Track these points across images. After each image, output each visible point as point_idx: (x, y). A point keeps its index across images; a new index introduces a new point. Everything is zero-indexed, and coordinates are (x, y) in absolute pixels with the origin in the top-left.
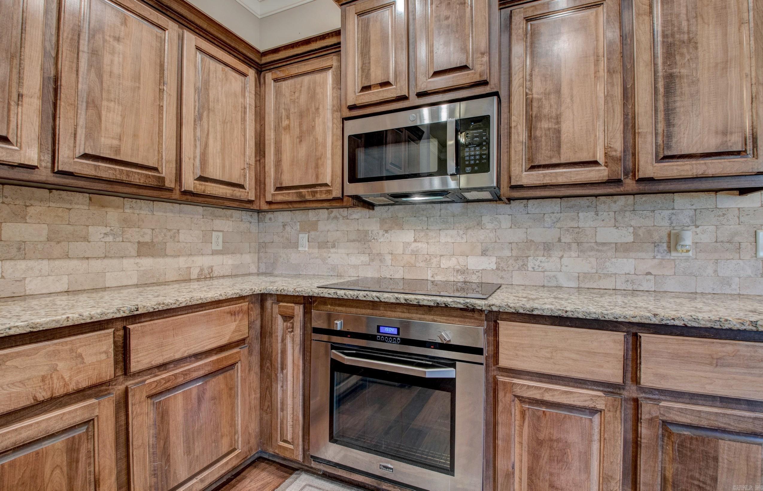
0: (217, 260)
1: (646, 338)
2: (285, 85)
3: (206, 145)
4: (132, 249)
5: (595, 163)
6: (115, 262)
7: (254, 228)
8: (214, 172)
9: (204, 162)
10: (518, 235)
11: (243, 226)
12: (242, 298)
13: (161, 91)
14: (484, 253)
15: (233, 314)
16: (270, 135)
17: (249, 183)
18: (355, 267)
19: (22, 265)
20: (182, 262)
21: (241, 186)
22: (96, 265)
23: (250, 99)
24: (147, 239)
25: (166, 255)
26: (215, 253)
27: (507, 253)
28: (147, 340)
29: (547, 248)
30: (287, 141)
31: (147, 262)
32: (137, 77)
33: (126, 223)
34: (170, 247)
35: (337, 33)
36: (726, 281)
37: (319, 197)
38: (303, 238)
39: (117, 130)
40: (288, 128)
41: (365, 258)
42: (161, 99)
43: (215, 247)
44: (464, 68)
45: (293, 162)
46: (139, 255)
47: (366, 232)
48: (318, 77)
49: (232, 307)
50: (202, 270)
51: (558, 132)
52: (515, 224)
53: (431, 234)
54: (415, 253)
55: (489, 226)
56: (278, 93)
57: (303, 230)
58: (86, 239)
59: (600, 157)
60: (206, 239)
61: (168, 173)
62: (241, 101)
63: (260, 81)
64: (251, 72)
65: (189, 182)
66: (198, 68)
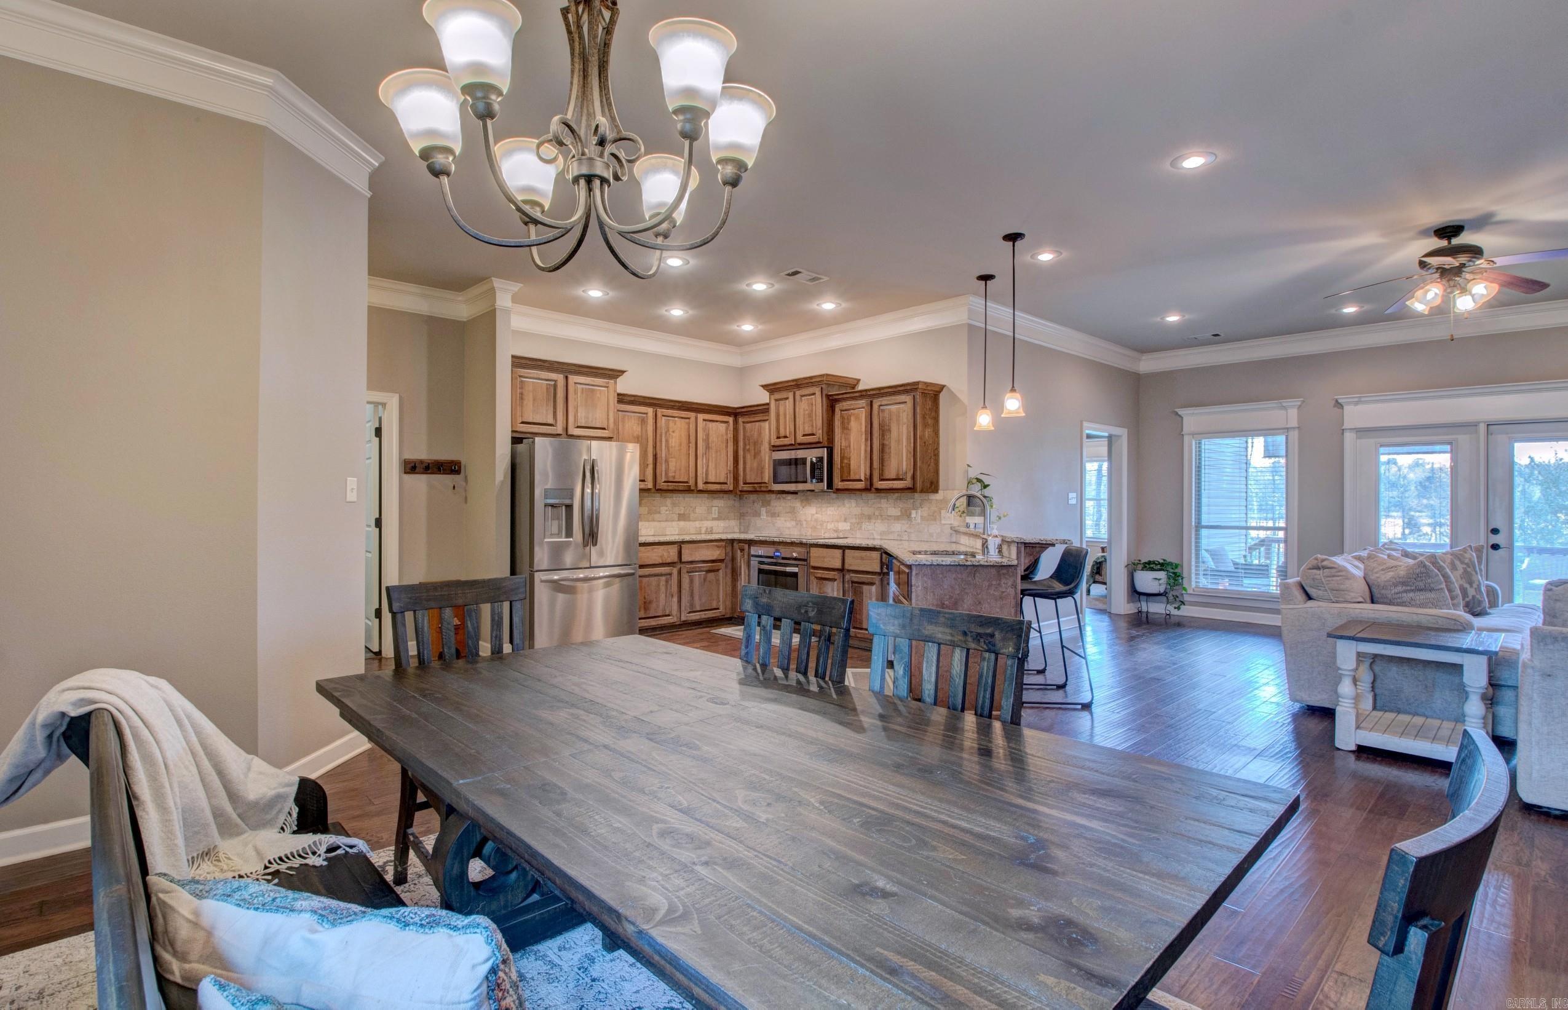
0: (715, 523)
1: (847, 551)
2: (748, 426)
3: (709, 465)
4: (676, 517)
5: (861, 480)
6: (670, 523)
7: (737, 504)
8: (712, 479)
9: (707, 474)
10: (857, 511)
11: (730, 503)
13: (689, 447)
14: (845, 520)
15: (718, 547)
16: (741, 453)
17: (730, 481)
18: (789, 528)
20: (697, 524)
21: (726, 483)
22: (663, 524)
23: (730, 435)
24: (682, 512)
25: (689, 521)
26: (714, 519)
27: (854, 521)
29: (869, 518)
30: (748, 456)
31: (682, 523)
32: (680, 445)
33: (674, 505)
34: (692, 515)
35: (768, 404)
36: (931, 535)
37: (763, 489)
38: (763, 510)
39: (674, 469)
40: (749, 450)
41: (793, 523)
42: (689, 450)
43: (714, 517)
44: (813, 434)
45: (751, 470)
46: (679, 520)
47: (794, 508)
48: (762, 424)
49: (719, 544)
50: (707, 529)
51: (850, 465)
52: (857, 505)
53: (824, 509)
54: (816, 520)
55: (847, 505)
56: (744, 428)
57: (763, 506)
59: (863, 478)
60: (709, 512)
61: (692, 483)
62: (725, 437)
63: (736, 422)
64: (731, 420)
65: (701, 486)
66: (704, 430)
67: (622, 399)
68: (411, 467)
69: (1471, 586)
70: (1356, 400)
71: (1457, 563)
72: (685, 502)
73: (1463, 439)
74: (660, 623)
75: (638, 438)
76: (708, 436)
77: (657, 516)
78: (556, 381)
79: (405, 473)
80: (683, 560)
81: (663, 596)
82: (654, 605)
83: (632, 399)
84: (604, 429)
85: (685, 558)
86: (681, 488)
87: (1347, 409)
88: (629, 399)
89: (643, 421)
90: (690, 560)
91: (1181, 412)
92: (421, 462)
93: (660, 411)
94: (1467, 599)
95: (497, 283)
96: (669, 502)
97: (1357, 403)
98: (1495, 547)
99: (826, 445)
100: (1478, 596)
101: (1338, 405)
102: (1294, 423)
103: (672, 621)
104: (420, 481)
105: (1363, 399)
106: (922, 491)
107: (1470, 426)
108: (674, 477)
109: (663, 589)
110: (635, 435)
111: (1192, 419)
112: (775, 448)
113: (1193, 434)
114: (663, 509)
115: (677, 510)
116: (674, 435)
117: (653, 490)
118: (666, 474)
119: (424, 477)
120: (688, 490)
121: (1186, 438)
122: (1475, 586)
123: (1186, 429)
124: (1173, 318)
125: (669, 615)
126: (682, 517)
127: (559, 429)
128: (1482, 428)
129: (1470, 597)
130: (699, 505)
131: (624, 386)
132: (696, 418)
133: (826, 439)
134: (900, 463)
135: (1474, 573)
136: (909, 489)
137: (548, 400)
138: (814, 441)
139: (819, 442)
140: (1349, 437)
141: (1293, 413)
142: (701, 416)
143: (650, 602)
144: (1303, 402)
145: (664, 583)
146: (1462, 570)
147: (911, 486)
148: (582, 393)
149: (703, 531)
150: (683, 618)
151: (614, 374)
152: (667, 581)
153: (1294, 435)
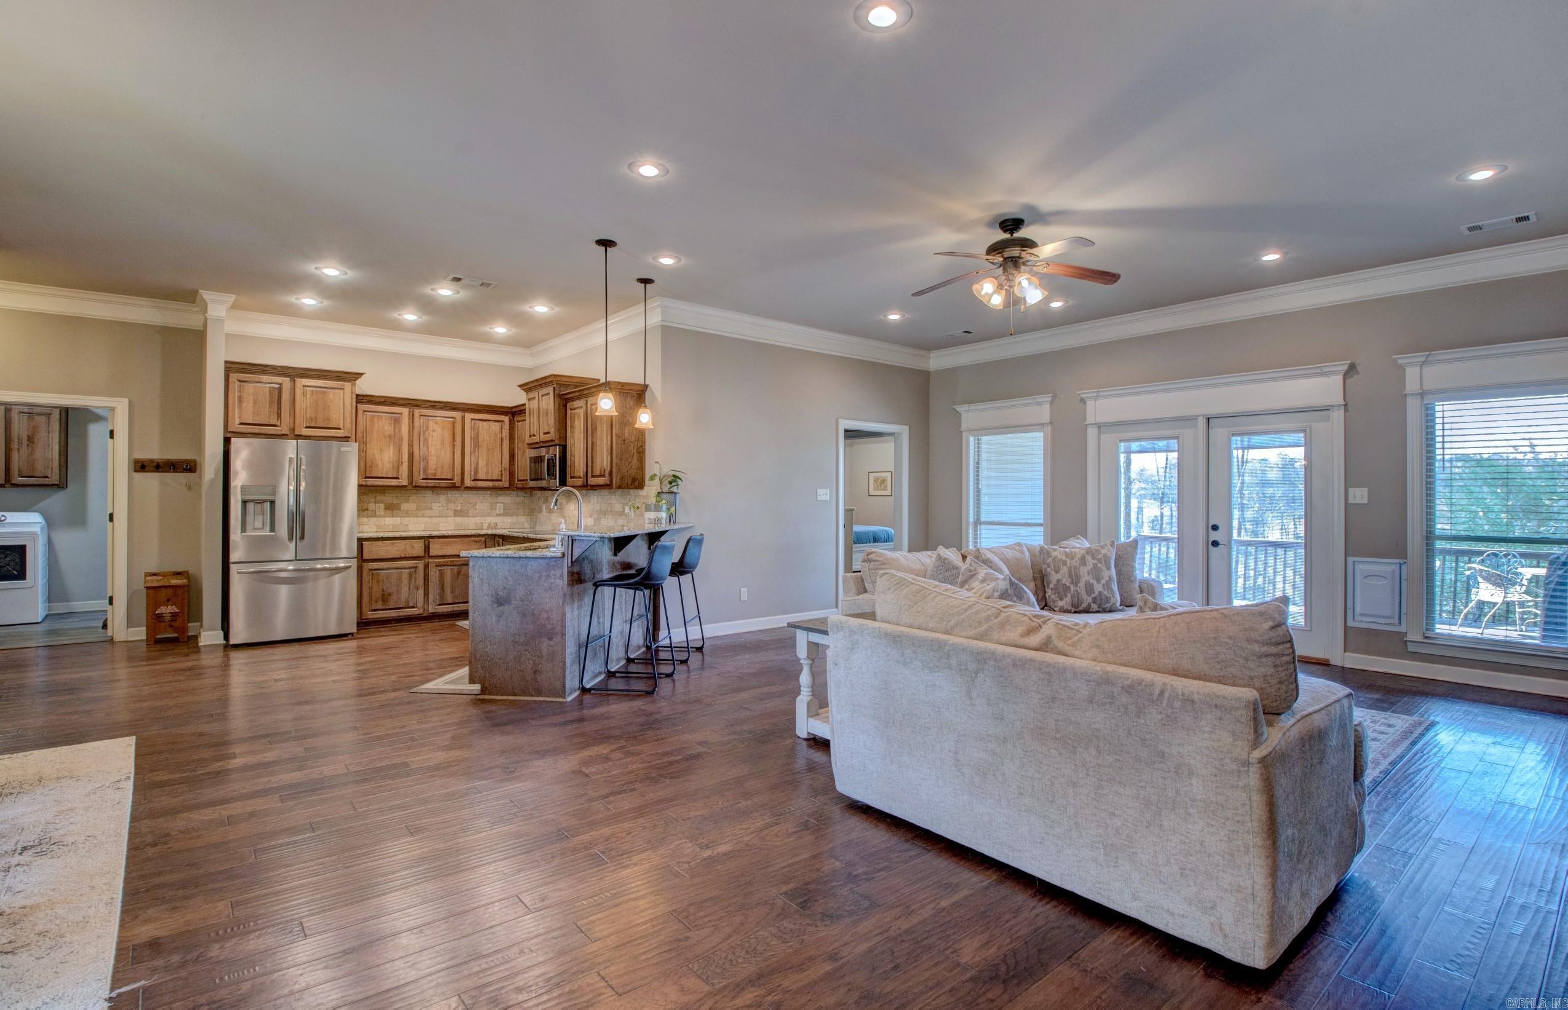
0: (499, 520)
2: (516, 425)
3: (477, 464)
4: (451, 513)
5: (580, 477)
6: (444, 519)
8: (480, 476)
9: (476, 471)
11: (519, 499)
12: (479, 535)
13: (454, 445)
16: (516, 450)
17: (507, 478)
19: (407, 519)
20: (478, 520)
21: (500, 480)
22: (435, 520)
23: (506, 433)
24: (459, 508)
25: (468, 517)
26: (498, 516)
27: (595, 516)
28: (436, 546)
30: (520, 455)
31: (459, 520)
32: (443, 443)
33: (449, 501)
34: (471, 511)
35: (524, 405)
39: (434, 466)
40: (520, 448)
42: (454, 448)
43: (498, 512)
44: (551, 433)
45: (521, 467)
46: (455, 516)
48: (523, 423)
49: (475, 539)
50: (490, 524)
51: (575, 462)
53: (582, 505)
56: (518, 427)
58: (431, 509)
59: (582, 475)
60: (493, 507)
61: (457, 480)
62: (499, 436)
63: (511, 422)
64: (506, 419)
65: (468, 482)
66: (473, 428)
67: (361, 399)
68: (141, 466)
69: (1098, 581)
70: (1095, 394)
71: (1089, 558)
72: (460, 499)
73: (1188, 433)
74: (401, 614)
75: (390, 437)
76: (477, 435)
77: (428, 512)
78: (281, 384)
79: (135, 471)
80: (431, 554)
81: (405, 589)
82: (394, 597)
83: (383, 399)
84: (339, 429)
85: (433, 552)
86: (443, 485)
87: (1090, 404)
88: (378, 400)
89: (397, 421)
90: (440, 554)
91: (959, 408)
92: (152, 461)
93: (417, 412)
94: (1093, 595)
95: (206, 295)
96: (443, 498)
97: (1096, 398)
98: (1215, 544)
99: (557, 442)
100: (1105, 592)
101: (1083, 401)
102: (1046, 418)
103: (417, 613)
104: (152, 480)
105: (1101, 394)
106: (619, 487)
107: (1188, 420)
108: (435, 475)
109: (405, 582)
110: (387, 434)
111: (970, 415)
112: (533, 446)
113: (969, 430)
114: (435, 506)
115: (452, 506)
116: (435, 434)
117: (410, 487)
118: (425, 471)
119: (157, 475)
120: (453, 487)
121: (964, 435)
122: (1103, 582)
123: (964, 426)
124: (894, 317)
125: (413, 607)
126: (457, 513)
127: (284, 429)
128: (1202, 422)
129: (1097, 593)
130: (481, 502)
131: (364, 386)
132: (463, 418)
133: (557, 437)
134: (602, 462)
135: (1104, 568)
136: (607, 485)
137: (271, 403)
138: (548, 439)
139: (552, 441)
140: (1092, 432)
141: (1046, 408)
142: (469, 416)
143: (390, 594)
144: (1054, 397)
145: (407, 576)
146: (1091, 566)
147: (608, 483)
148: (312, 394)
149: (485, 526)
150: (431, 610)
151: (352, 377)
152: (410, 575)
153: (1049, 428)
